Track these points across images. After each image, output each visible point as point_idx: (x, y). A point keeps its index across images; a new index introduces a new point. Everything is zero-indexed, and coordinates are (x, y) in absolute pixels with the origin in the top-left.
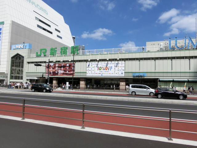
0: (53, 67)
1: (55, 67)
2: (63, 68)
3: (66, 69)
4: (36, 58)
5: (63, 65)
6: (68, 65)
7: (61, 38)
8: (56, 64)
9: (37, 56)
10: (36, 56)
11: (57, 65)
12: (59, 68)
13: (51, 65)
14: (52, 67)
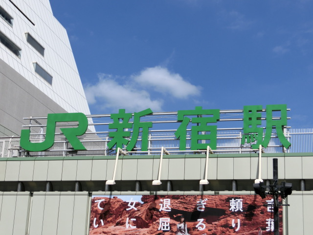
0: (142, 213)
1: (153, 214)
2: (208, 221)
3: (227, 226)
4: (14, 159)
5: (203, 204)
6: (236, 205)
7: (48, 78)
8: (156, 197)
9: (27, 152)
10: (16, 153)
11: (166, 205)
12: (178, 219)
13: (125, 205)
14: (131, 214)
